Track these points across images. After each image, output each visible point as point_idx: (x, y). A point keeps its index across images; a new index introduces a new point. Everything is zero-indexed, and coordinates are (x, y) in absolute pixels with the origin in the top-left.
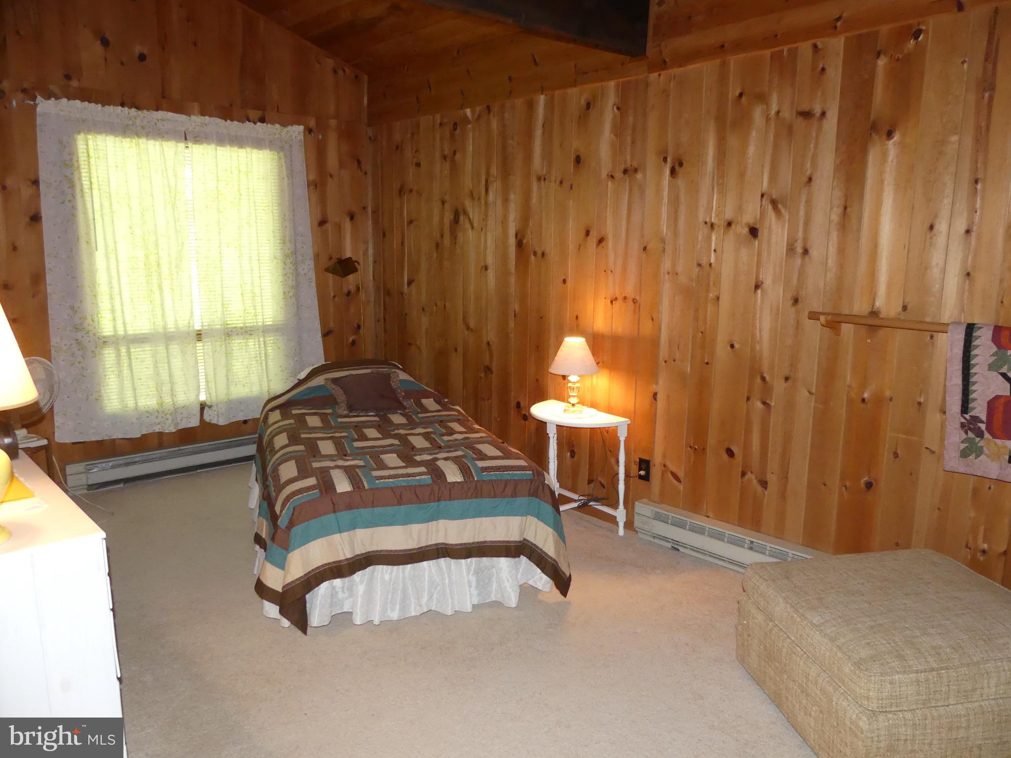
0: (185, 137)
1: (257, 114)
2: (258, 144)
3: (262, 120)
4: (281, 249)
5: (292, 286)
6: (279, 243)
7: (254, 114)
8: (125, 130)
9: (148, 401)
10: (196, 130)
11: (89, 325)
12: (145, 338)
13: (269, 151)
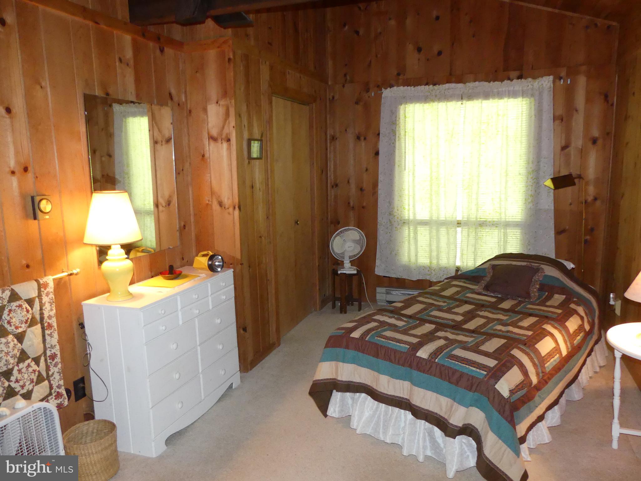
0: (461, 98)
1: (516, 73)
2: (513, 94)
3: (520, 77)
4: (526, 168)
5: (531, 195)
6: (526, 164)
7: (514, 74)
8: (426, 99)
9: (423, 260)
10: (469, 92)
11: (395, 212)
12: (427, 222)
13: (521, 98)
